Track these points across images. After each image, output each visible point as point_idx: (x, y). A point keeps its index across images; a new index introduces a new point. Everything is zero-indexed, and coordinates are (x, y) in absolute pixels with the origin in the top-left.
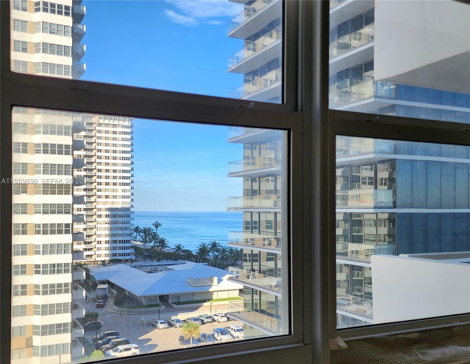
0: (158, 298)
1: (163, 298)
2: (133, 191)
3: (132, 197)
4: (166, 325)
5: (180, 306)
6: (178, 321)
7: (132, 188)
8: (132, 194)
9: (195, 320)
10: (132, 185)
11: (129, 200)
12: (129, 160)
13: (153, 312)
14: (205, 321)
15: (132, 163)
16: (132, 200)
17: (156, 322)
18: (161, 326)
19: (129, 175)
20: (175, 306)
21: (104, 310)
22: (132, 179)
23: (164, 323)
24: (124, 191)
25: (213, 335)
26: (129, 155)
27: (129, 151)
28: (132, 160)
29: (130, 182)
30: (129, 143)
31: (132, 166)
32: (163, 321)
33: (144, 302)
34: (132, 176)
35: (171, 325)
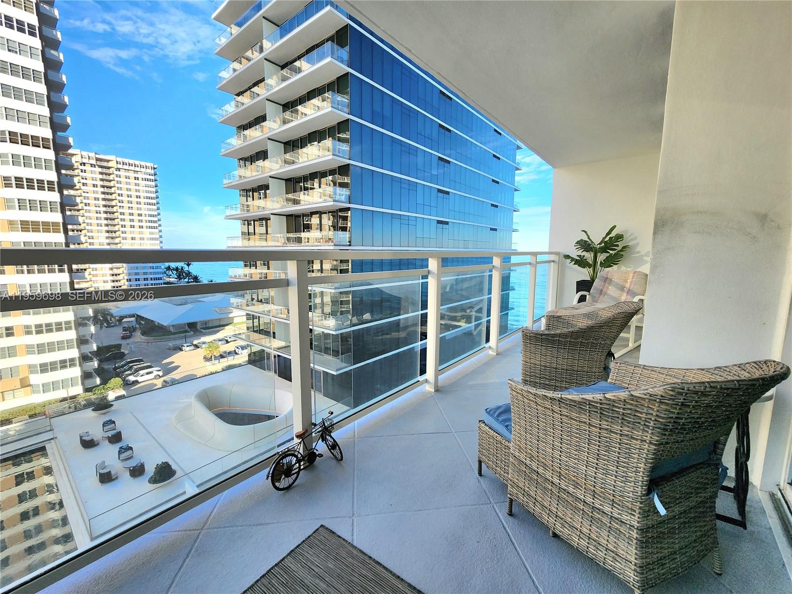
0: (186, 326)
1: (192, 326)
2: (161, 234)
3: (161, 239)
4: (192, 348)
5: (208, 331)
6: (204, 343)
7: (160, 231)
8: (161, 237)
9: (220, 340)
10: (160, 228)
11: (158, 242)
12: (155, 205)
13: (181, 338)
14: (229, 341)
15: (158, 209)
16: (161, 242)
17: (183, 346)
18: (188, 349)
19: (155, 219)
20: (203, 331)
21: (128, 341)
22: (160, 223)
23: (191, 346)
24: (151, 233)
25: (235, 351)
26: (154, 201)
27: (154, 197)
28: (158, 205)
29: (158, 226)
30: (154, 190)
31: (159, 211)
32: (188, 344)
33: (172, 329)
34: (159, 220)
35: (197, 347)
